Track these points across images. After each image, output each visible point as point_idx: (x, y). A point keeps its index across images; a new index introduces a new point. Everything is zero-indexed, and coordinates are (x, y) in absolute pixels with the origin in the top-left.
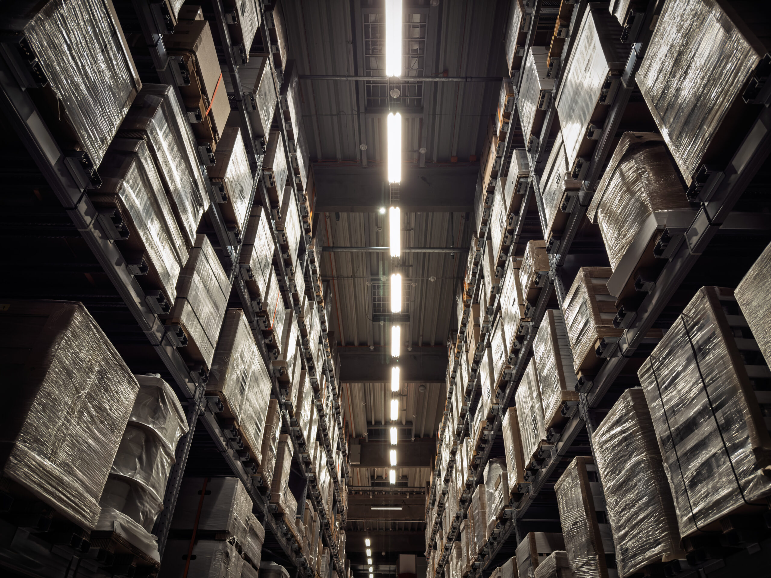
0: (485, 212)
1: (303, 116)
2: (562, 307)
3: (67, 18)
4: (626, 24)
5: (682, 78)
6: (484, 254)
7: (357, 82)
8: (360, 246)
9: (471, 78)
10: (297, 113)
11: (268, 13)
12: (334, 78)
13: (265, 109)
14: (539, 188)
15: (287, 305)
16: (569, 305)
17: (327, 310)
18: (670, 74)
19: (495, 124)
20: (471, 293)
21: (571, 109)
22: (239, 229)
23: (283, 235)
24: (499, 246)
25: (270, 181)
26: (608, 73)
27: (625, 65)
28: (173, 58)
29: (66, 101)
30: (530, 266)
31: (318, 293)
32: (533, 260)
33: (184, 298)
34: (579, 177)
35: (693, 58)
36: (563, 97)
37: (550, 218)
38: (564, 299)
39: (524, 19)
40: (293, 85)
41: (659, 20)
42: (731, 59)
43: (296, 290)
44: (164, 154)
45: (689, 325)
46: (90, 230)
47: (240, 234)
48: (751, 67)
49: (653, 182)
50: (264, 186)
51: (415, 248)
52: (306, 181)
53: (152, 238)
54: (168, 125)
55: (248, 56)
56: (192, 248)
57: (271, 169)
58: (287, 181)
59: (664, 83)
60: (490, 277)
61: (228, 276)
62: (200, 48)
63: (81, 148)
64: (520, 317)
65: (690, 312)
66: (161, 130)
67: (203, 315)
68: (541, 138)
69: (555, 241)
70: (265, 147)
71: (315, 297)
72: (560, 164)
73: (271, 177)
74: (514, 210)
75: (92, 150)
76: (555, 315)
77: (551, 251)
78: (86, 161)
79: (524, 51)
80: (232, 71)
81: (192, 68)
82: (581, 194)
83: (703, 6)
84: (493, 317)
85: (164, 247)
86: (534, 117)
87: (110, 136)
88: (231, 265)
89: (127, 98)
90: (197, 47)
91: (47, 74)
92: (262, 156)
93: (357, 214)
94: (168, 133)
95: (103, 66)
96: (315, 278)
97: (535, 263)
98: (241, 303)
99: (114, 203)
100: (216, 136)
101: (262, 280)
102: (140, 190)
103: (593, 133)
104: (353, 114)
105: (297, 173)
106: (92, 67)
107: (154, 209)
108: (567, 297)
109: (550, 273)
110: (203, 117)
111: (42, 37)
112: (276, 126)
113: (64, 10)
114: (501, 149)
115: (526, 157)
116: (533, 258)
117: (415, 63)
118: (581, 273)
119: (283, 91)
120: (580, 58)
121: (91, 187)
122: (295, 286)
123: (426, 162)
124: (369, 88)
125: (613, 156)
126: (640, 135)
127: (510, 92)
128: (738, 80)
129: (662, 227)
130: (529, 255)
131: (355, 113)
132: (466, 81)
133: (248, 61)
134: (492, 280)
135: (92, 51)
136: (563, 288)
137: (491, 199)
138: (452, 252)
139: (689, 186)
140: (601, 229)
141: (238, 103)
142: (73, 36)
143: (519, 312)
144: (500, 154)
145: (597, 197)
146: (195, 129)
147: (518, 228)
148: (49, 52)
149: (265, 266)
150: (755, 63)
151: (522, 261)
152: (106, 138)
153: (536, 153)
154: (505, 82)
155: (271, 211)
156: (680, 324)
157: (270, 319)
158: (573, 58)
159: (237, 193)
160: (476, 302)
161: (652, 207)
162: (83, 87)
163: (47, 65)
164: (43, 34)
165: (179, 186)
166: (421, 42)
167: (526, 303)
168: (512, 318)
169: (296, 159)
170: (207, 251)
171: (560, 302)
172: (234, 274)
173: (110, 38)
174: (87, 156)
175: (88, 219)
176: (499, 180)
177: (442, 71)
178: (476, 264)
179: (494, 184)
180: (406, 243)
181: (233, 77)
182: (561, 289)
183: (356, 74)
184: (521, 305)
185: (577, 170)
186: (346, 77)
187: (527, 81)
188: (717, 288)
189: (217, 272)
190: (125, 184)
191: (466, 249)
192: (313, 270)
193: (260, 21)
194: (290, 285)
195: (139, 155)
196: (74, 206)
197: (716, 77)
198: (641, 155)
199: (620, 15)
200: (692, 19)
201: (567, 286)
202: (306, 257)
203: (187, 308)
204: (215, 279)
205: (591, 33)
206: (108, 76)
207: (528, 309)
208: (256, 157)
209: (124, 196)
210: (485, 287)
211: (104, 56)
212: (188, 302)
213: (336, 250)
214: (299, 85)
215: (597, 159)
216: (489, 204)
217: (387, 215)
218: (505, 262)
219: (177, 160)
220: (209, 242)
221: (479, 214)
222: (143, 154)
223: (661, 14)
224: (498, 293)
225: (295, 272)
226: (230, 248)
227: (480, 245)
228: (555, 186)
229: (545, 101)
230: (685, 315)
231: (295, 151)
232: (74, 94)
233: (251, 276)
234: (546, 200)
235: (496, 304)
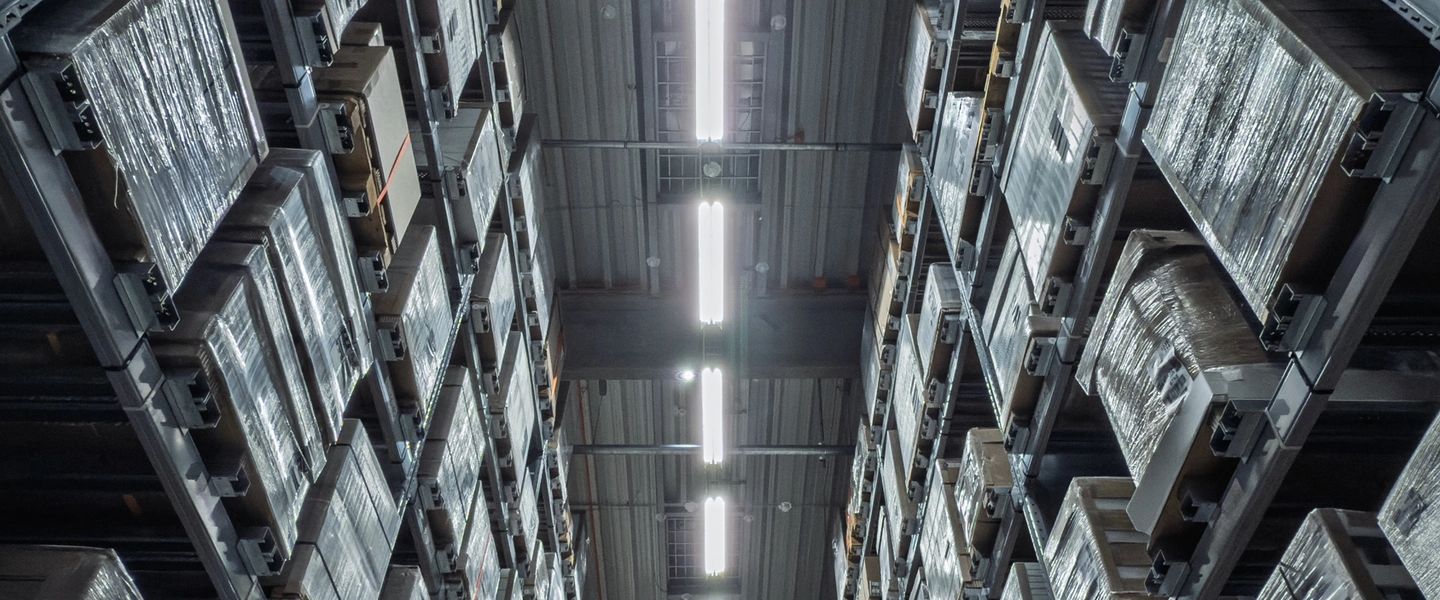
0: (882, 376)
1: (547, 209)
2: (1041, 557)
3: (150, 36)
4: (1116, 53)
5: (1227, 138)
6: (883, 458)
7: (643, 152)
8: (644, 443)
9: (845, 145)
10: (536, 203)
11: (493, 38)
12: (600, 146)
13: (481, 195)
14: (981, 333)
15: (503, 560)
16: (1057, 553)
17: (579, 570)
18: (1205, 131)
19: (891, 220)
20: (861, 534)
21: (1031, 193)
22: (422, 410)
23: (502, 423)
24: (912, 440)
25: (483, 321)
26: (1093, 132)
27: (1120, 119)
28: (327, 105)
29: (130, 174)
30: (976, 477)
31: (562, 538)
32: (980, 466)
33: (311, 543)
34: (1055, 311)
35: (1242, 103)
36: (1015, 173)
37: (1006, 385)
38: (1045, 541)
39: (935, 49)
40: (532, 157)
41: (1174, 44)
42: (1310, 104)
43: (521, 531)
44: (296, 269)
45: (1296, 585)
46: (147, 409)
47: (424, 419)
48: (1349, 115)
49: (1193, 317)
50: (470, 331)
51: (749, 446)
52: (547, 320)
53: (261, 424)
54: (309, 220)
55: (456, 106)
56: (333, 445)
57: (485, 300)
58: (514, 321)
59: (1195, 145)
60: (898, 500)
61: (397, 500)
62: (375, 90)
63: (148, 258)
64: (962, 580)
65: (1295, 560)
66: (295, 228)
67: (343, 577)
68: (979, 244)
69: (1020, 430)
70: (478, 260)
71: (558, 545)
72: (1017, 290)
73: (484, 314)
74: (939, 371)
75: (168, 262)
76: (1029, 572)
77: (1014, 449)
78: (154, 281)
79: (938, 100)
80: (426, 129)
81: (359, 123)
82: (1061, 342)
83: (1249, 21)
84: (906, 580)
85: (282, 443)
86: (963, 208)
87: (202, 237)
88: (402, 479)
89: (241, 172)
90: (369, 88)
91: (104, 128)
92: (471, 277)
93: (640, 382)
94: (308, 234)
95: (203, 118)
96: (558, 506)
97: (985, 472)
98: (415, 555)
99: (198, 359)
100: (393, 241)
101: (459, 508)
102: (247, 334)
103: (1073, 233)
104: (634, 207)
105: (531, 306)
106: (184, 117)
107: (269, 370)
108: (1052, 538)
109: (1015, 490)
110: (372, 207)
111: (102, 65)
112: (498, 224)
113: (147, 23)
114: (906, 264)
115: (953, 278)
116: (981, 461)
117: (746, 121)
118: (1074, 489)
119: (514, 164)
120: (1040, 109)
121: (158, 329)
122: (520, 522)
123: (769, 288)
124: (664, 162)
125: (1116, 272)
126: (1161, 236)
127: (917, 167)
128: (1329, 138)
129: (1222, 399)
130: (971, 457)
131: (639, 202)
132: (837, 150)
133: (456, 114)
134: (903, 507)
135: (187, 90)
136: (1041, 518)
137: (892, 352)
138: (821, 454)
139: (1263, 323)
140: (1104, 404)
141: (434, 184)
142: (157, 66)
143: (958, 571)
144: (905, 273)
145: (1092, 346)
146: (355, 227)
147: (946, 406)
148: (112, 90)
149: (465, 481)
150: (1355, 109)
151: (958, 469)
152: (195, 239)
153: (971, 269)
154: (908, 151)
155: (482, 376)
156: (1278, 586)
157: (470, 587)
158: (1027, 110)
159: (423, 342)
160: (873, 552)
161: (1198, 362)
162: (164, 151)
163: (106, 113)
164: (104, 61)
165: (320, 330)
166: (755, 87)
167: (970, 550)
168: (945, 582)
169: (531, 283)
170: (361, 450)
171: (1038, 548)
172: (406, 498)
173: (221, 71)
174: (156, 273)
175: (145, 389)
176: (906, 318)
177: (793, 134)
178: (869, 477)
179: (896, 327)
180: (734, 438)
181: (428, 141)
182: (1038, 522)
183: (642, 139)
184: (962, 554)
185: (1050, 298)
186: (625, 143)
187: (946, 149)
188: (1340, 512)
189: (376, 493)
190: (221, 324)
191: (848, 449)
192: (554, 491)
193: (480, 50)
194: (509, 520)
195: (252, 271)
196: (121, 363)
197: (1289, 133)
198: (1165, 271)
199: (1105, 38)
200: (1232, 41)
201: (1049, 516)
202: (543, 464)
203: (315, 562)
204: (371, 505)
205: (1055, 68)
206: (212, 133)
207: (977, 563)
208: (460, 277)
209: (217, 346)
210: (888, 521)
211: (208, 101)
212: (319, 551)
213: (597, 452)
214: (542, 157)
215: (1084, 280)
216: (889, 363)
217: (696, 385)
218: (924, 471)
219: (320, 281)
220: (365, 434)
221: (871, 381)
222: (260, 270)
223: (1177, 35)
224: (914, 533)
225: (521, 494)
226: (404, 447)
227: (876, 439)
228: (1010, 330)
229: (981, 182)
230: (1287, 567)
231: (530, 268)
232: (146, 162)
233: (438, 502)
234: (997, 353)
235: (911, 555)
